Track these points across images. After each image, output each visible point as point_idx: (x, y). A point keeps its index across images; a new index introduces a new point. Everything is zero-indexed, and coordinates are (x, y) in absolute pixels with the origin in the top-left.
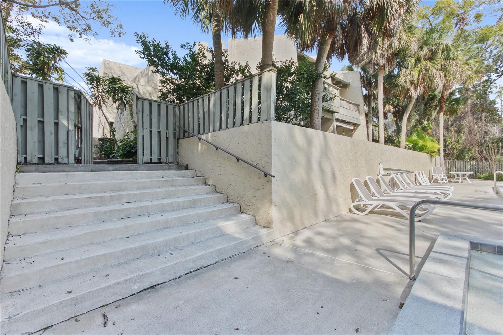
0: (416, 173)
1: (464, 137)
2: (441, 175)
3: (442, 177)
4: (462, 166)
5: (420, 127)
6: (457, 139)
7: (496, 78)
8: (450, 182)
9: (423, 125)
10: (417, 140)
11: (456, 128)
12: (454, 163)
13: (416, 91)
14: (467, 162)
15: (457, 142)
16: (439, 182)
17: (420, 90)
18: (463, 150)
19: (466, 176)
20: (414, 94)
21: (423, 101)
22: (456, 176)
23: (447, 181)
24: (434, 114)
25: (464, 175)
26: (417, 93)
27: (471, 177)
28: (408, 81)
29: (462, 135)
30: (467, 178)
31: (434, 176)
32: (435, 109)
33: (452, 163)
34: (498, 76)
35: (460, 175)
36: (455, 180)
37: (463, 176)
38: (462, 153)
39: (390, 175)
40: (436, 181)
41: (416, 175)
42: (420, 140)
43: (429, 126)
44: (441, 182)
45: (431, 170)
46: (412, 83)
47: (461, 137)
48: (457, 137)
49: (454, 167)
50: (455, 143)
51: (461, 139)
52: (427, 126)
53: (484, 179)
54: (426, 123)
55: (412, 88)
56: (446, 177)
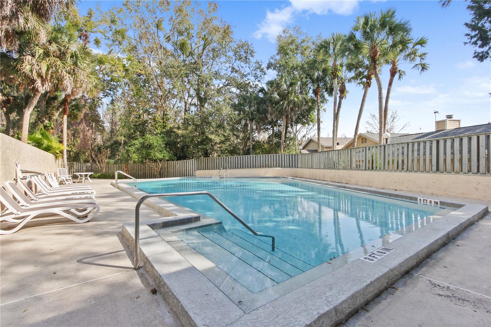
0: (46, 175)
1: (79, 141)
2: (66, 176)
3: (67, 178)
4: (79, 167)
5: (41, 126)
6: (73, 142)
7: (103, 97)
8: (74, 182)
9: (45, 123)
10: (41, 139)
11: (72, 132)
12: (73, 164)
13: (43, 85)
14: (81, 164)
15: (73, 145)
16: (64, 183)
17: (48, 86)
18: (78, 153)
19: (88, 176)
20: (41, 87)
21: (44, 98)
22: (79, 176)
23: (72, 182)
24: (57, 114)
25: (86, 175)
26: (44, 88)
27: (91, 177)
28: (34, 71)
29: (78, 139)
30: (89, 178)
31: (60, 177)
32: (58, 109)
33: (71, 164)
34: (104, 95)
35: (83, 176)
36: (78, 180)
37: (86, 177)
38: (78, 156)
39: (26, 179)
40: (62, 183)
41: (46, 178)
42: (45, 140)
43: (51, 126)
44: (67, 183)
45: (57, 172)
46: (40, 75)
47: (77, 141)
48: (74, 140)
49: (73, 169)
50: (71, 146)
51: (76, 143)
52: (48, 125)
53: (98, 178)
54: (47, 121)
55: (39, 82)
56: (71, 178)
